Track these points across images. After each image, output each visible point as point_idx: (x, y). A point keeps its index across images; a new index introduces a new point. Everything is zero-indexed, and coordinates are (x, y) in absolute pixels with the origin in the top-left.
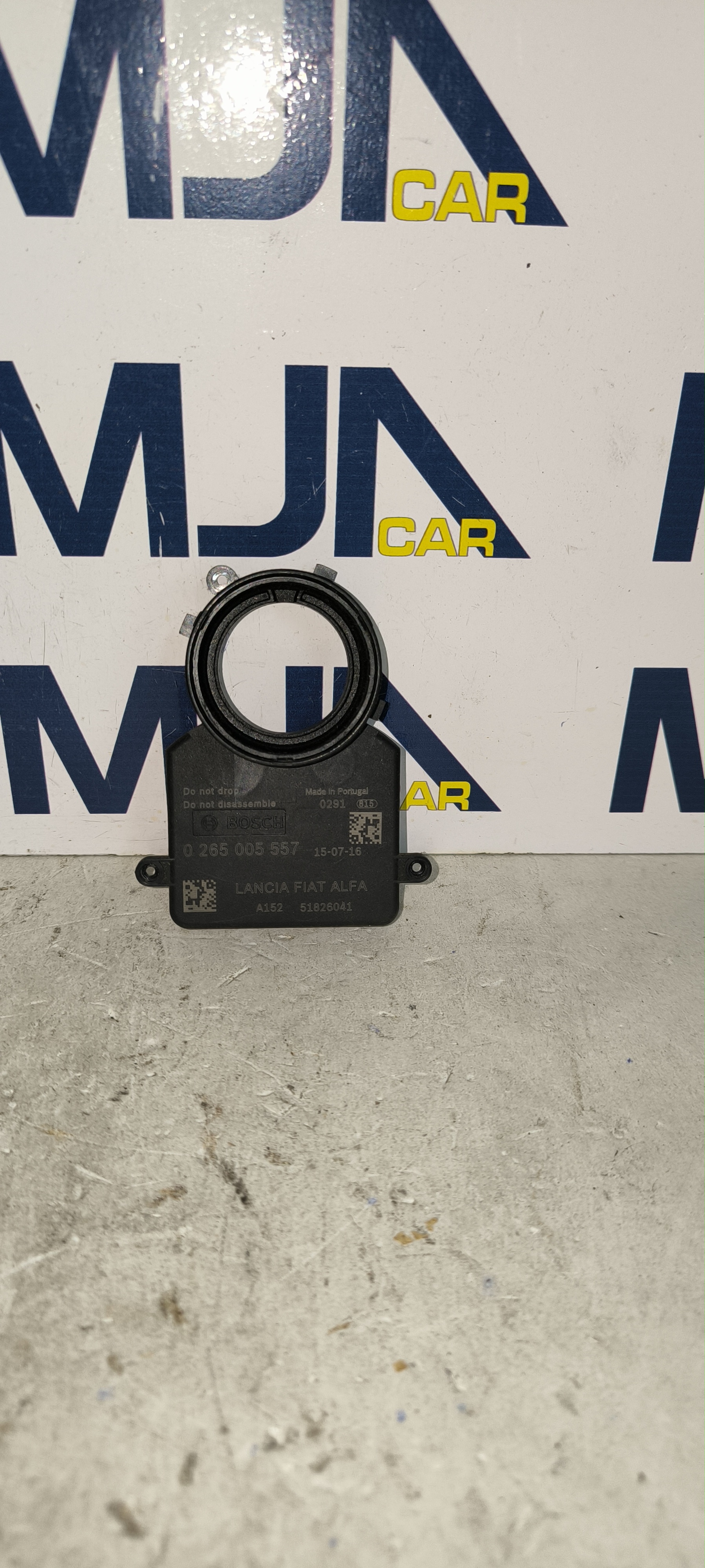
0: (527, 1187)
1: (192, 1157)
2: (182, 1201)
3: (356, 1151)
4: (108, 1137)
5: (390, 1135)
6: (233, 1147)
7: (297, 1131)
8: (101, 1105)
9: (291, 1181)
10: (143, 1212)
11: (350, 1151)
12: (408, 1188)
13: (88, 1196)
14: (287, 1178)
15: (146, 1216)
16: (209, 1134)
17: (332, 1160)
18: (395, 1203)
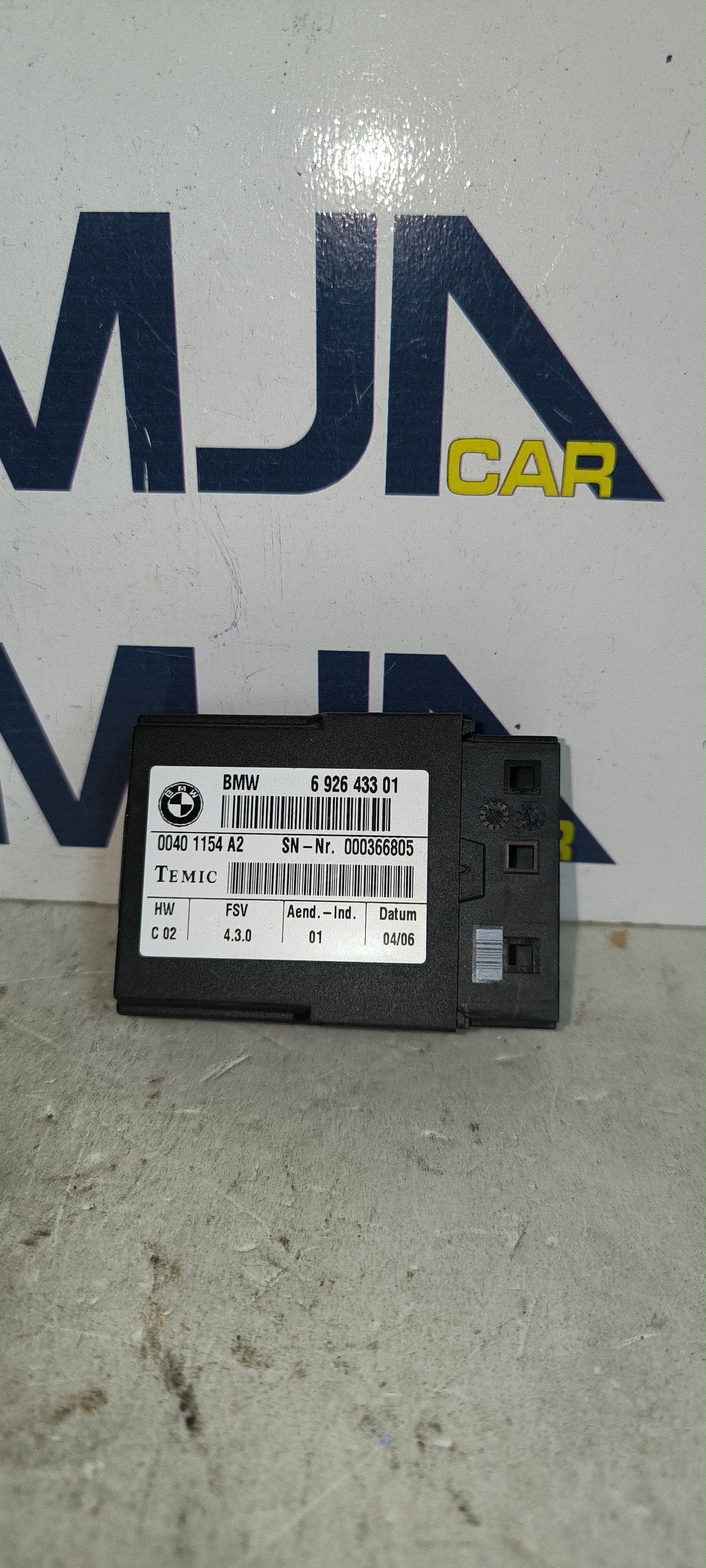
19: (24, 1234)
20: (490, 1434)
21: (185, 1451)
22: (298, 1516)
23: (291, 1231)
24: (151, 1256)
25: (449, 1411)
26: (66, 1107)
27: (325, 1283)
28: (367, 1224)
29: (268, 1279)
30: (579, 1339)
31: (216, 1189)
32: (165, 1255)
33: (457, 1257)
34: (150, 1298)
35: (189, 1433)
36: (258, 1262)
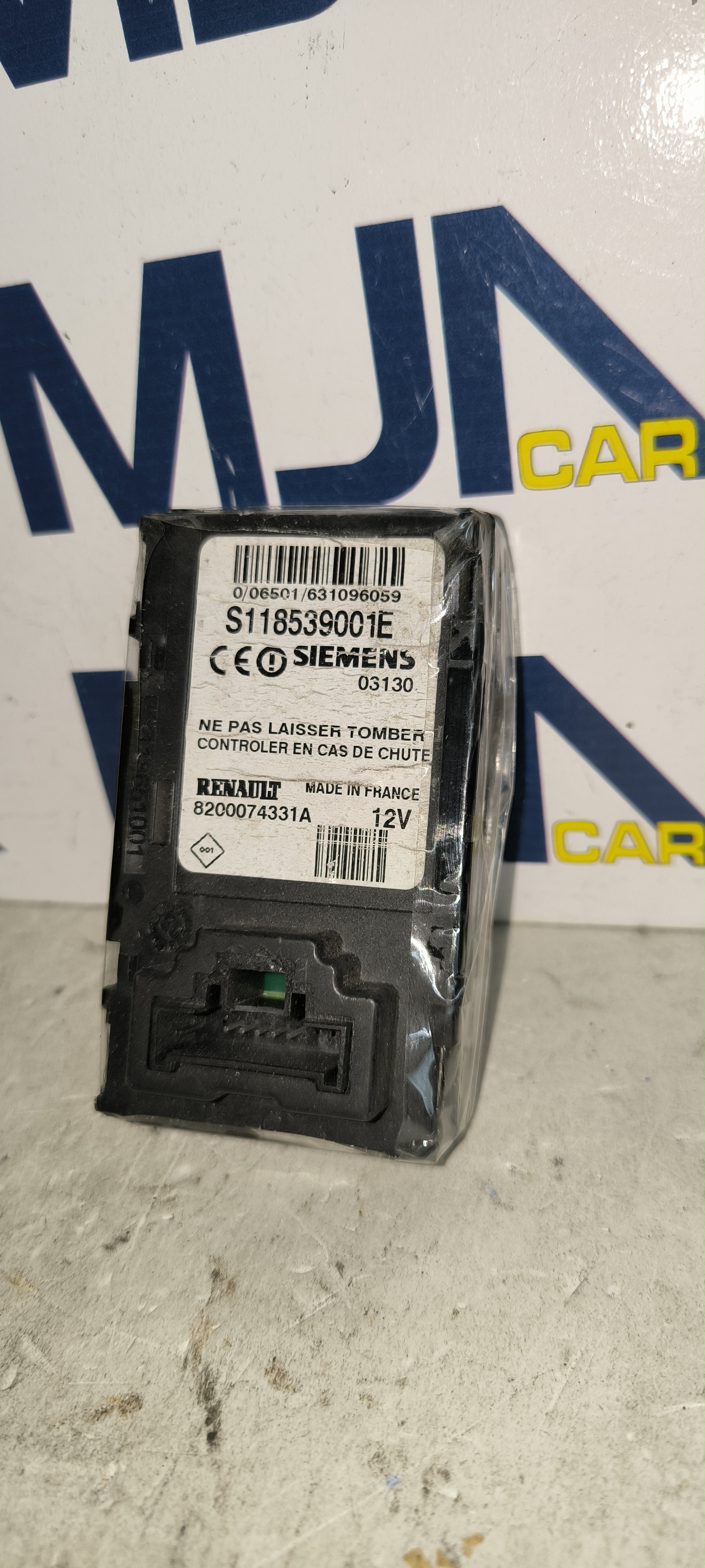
0: (652, 1508)
1: (169, 1353)
2: (130, 1420)
3: (397, 1388)
4: (78, 1302)
5: (457, 1371)
6: (228, 1347)
7: (325, 1338)
8: (89, 1252)
9: (286, 1420)
10: (74, 1427)
11: (388, 1387)
12: (455, 1471)
13: (19, 1385)
14: (284, 1414)
15: (77, 1433)
16: (204, 1320)
17: (357, 1397)
18: (426, 1491)
19: (106, 1239)
20: (499, 1489)
21: (200, 1464)
22: (290, 1546)
23: (348, 1257)
24: (212, 1270)
25: (462, 1459)
27: (369, 1313)
28: (425, 1255)
29: (316, 1303)
30: (618, 1400)
31: (287, 1208)
32: (226, 1270)
33: (508, 1298)
34: (203, 1311)
35: (208, 1447)
36: (310, 1285)
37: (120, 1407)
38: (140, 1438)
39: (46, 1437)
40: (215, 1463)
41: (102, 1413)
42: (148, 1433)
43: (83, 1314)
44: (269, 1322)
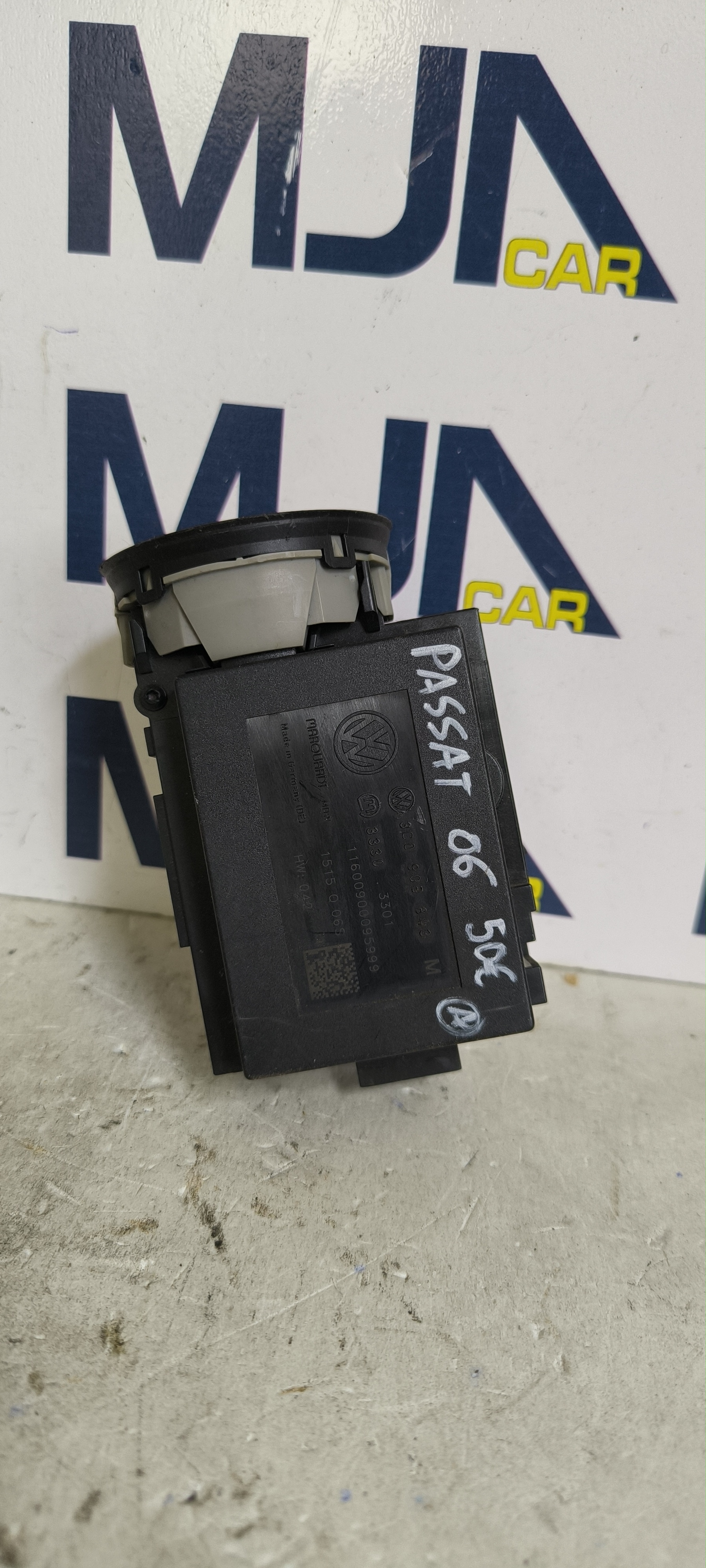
1: (172, 1194)
2: (151, 1234)
3: (352, 1216)
4: (88, 1160)
5: (393, 1207)
6: (218, 1191)
7: (292, 1187)
8: (89, 1130)
9: (274, 1235)
10: (106, 1238)
11: (345, 1216)
12: (402, 1262)
13: (52, 1213)
14: (272, 1230)
15: (109, 1243)
16: (195, 1174)
17: (324, 1221)
18: (385, 1274)
19: (102, 1121)
20: (435, 1273)
21: (213, 1260)
22: (293, 1305)
23: (299, 1138)
24: (195, 1144)
25: (406, 1257)
26: (134, 1046)
27: (322, 1173)
28: (357, 1140)
29: (281, 1166)
30: (507, 1224)
31: (245, 1108)
32: (205, 1144)
33: (422, 1166)
34: (193, 1168)
35: (217, 1250)
36: (274, 1155)
37: (140, 1226)
38: (162, 1244)
39: (84, 1244)
40: (225, 1259)
41: (126, 1230)
42: (168, 1242)
43: (94, 1168)
44: (247, 1177)
